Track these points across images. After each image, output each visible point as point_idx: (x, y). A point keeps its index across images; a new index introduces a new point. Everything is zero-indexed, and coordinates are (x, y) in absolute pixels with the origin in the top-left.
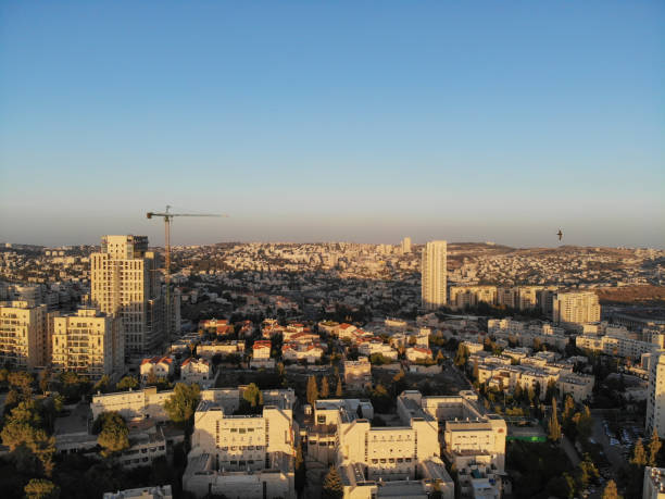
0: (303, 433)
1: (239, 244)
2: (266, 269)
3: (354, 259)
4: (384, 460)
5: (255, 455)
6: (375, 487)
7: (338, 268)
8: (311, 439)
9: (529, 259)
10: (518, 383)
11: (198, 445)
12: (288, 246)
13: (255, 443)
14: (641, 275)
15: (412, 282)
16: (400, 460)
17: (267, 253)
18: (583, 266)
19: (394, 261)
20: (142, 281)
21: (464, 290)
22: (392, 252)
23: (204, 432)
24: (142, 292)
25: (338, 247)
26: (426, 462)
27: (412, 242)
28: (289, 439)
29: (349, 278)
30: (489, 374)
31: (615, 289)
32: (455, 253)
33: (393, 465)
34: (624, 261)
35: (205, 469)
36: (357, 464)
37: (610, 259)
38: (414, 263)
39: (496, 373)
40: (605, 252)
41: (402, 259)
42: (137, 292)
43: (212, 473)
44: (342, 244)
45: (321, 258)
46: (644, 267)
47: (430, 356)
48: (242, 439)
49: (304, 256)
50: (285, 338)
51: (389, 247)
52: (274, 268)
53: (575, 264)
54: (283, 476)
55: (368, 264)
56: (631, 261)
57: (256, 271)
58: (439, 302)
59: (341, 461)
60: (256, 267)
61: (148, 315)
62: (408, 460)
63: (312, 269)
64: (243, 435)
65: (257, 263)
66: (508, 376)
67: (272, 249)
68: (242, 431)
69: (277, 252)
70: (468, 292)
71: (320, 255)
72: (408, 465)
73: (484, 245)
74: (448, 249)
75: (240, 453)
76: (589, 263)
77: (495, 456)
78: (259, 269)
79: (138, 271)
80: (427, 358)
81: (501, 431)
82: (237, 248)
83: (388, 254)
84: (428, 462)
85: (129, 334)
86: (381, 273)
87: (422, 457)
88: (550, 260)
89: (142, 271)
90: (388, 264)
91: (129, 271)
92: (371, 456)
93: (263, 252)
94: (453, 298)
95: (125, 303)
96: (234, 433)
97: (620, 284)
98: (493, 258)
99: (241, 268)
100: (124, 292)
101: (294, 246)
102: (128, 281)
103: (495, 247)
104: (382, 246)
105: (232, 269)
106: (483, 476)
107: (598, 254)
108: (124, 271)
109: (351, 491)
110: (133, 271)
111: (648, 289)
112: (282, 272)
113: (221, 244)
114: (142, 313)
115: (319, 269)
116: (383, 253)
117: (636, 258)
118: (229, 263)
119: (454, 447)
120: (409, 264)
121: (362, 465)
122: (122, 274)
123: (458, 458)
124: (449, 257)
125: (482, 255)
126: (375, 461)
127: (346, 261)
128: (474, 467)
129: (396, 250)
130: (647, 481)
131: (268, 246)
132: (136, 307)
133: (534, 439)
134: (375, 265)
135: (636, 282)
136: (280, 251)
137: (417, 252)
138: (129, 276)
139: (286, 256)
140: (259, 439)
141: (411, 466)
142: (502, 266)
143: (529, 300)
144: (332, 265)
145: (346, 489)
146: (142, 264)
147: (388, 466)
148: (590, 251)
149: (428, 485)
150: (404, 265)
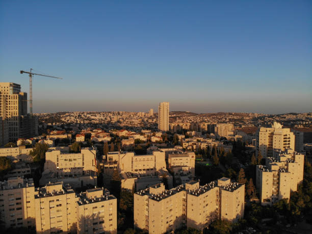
0: (101, 164)
1: (68, 113)
2: (82, 122)
3: (126, 118)
4: (140, 170)
5: (77, 172)
6: (136, 178)
7: (119, 122)
8: (106, 166)
9: (204, 118)
10: (200, 147)
11: (48, 168)
12: (93, 113)
13: (77, 166)
14: (251, 123)
15: (154, 127)
16: (148, 170)
17: (83, 116)
18: (227, 120)
19: (146, 119)
20: (17, 105)
21: (177, 125)
22: (145, 116)
23: (51, 162)
24: (17, 111)
25: (119, 114)
26: (160, 170)
27: (154, 112)
28: (94, 164)
29: (124, 126)
30: (187, 144)
31: (241, 128)
32: (173, 116)
33: (145, 172)
34: (244, 118)
35: (51, 176)
36: (128, 173)
37: (239, 117)
38: (155, 120)
39: (190, 143)
40: (236, 115)
41: (149, 118)
42: (15, 111)
43: (55, 178)
44: (121, 112)
45: (111, 118)
46: (253, 120)
47: (162, 140)
48: (70, 164)
49: (102, 117)
50: (92, 135)
51: (143, 113)
52: (86, 122)
53: (224, 119)
54: (91, 178)
55: (133, 120)
56: (247, 118)
57: (77, 123)
58: (166, 130)
59: (120, 172)
60: (77, 121)
61: (21, 123)
62: (152, 169)
63: (106, 122)
64: (71, 162)
65: (78, 119)
66: (196, 144)
67: (85, 114)
68: (70, 160)
69: (88, 115)
70: (178, 125)
71: (110, 117)
72: (152, 171)
73: (185, 112)
74: (170, 114)
75: (69, 171)
76: (230, 119)
77: (190, 168)
78: (79, 122)
79: (15, 100)
80: (160, 140)
81: (193, 157)
82: (67, 114)
83: (143, 116)
84: (161, 170)
85: (11, 132)
86: (140, 124)
87: (158, 168)
88: (213, 118)
89: (17, 100)
90: (143, 121)
91: (11, 100)
92: (135, 168)
93: (81, 116)
94: (172, 128)
95: (8, 116)
96: (66, 161)
97: (243, 126)
98: (189, 118)
99: (69, 122)
100: (8, 111)
101: (97, 113)
102: (11, 105)
103: (190, 113)
104: (140, 113)
105: (65, 122)
106: (185, 175)
107: (234, 115)
108: (8, 100)
109: (124, 181)
110: (13, 100)
111: (255, 128)
112: (91, 123)
113: (59, 113)
114: (17, 121)
115: (109, 122)
116: (140, 116)
117: (249, 117)
118: (63, 120)
119: (172, 165)
120: (153, 120)
121: (131, 173)
122: (7, 102)
123: (175, 168)
124: (170, 118)
125: (184, 116)
126: (136, 170)
127: (123, 119)
128: (181, 172)
129: (146, 115)
130: (258, 170)
131: (83, 113)
132: (15, 118)
133: (207, 164)
134: (137, 121)
135: (250, 126)
136: (90, 115)
137: (156, 116)
138: (11, 103)
139: (93, 117)
140: (79, 164)
141: (153, 172)
142: (193, 121)
143: (204, 129)
144: (116, 121)
145: (123, 181)
146: (18, 97)
147: (142, 172)
148: (230, 114)
149: (161, 177)
150: (150, 121)
